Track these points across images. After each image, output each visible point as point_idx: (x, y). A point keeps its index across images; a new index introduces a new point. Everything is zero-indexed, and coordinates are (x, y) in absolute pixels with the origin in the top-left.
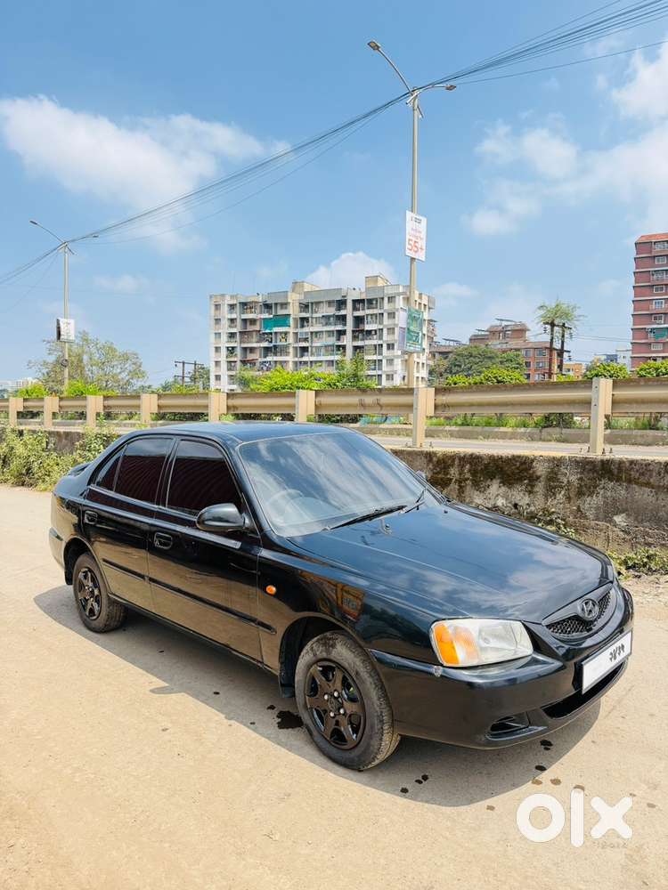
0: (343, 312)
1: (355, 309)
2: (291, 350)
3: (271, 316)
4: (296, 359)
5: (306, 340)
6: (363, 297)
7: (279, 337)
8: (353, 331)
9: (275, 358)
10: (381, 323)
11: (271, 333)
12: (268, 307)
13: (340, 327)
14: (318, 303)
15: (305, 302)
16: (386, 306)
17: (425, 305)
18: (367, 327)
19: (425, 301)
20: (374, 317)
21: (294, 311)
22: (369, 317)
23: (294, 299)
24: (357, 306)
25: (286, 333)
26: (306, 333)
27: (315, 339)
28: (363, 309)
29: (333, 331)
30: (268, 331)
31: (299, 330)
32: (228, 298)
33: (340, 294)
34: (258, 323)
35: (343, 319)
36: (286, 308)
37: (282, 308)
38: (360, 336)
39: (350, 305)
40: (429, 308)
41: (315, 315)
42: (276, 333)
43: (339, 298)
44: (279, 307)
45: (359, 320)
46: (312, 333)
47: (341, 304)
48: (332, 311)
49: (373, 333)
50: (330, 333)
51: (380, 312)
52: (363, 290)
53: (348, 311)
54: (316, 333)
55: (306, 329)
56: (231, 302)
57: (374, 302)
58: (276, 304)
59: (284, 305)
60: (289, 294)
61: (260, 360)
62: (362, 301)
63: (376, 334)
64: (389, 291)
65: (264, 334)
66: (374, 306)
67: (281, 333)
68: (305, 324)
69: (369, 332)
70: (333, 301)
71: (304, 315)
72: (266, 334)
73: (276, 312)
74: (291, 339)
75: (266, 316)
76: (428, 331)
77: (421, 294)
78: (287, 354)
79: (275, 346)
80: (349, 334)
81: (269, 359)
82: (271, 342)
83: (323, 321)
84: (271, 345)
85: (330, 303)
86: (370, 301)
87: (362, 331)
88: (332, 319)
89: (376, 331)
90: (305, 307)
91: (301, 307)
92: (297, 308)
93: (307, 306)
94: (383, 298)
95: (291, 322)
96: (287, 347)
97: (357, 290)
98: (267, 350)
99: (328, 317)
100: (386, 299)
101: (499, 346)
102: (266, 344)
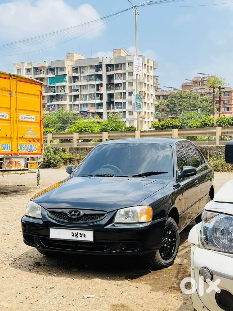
0: (100, 73)
1: (107, 70)
2: (68, 97)
3: (54, 76)
4: (71, 103)
5: (77, 90)
6: (112, 63)
7: (60, 89)
8: (107, 85)
9: (58, 103)
10: (124, 79)
11: (54, 87)
12: (51, 70)
13: (98, 82)
14: (84, 67)
15: (75, 66)
16: (127, 68)
17: (151, 67)
18: (116, 82)
19: (151, 64)
20: (120, 75)
21: (69, 72)
22: (117, 75)
23: (69, 65)
24: (109, 68)
25: (64, 87)
26: (77, 86)
27: (83, 90)
28: (113, 70)
29: (94, 85)
30: (52, 85)
31: (73, 84)
32: (25, 65)
33: (98, 61)
34: (46, 81)
35: (100, 77)
36: (64, 70)
37: (61, 71)
38: (112, 88)
39: (104, 68)
40: (154, 69)
41: (82, 75)
42: (57, 86)
43: (98, 64)
44: (59, 70)
45: (110, 77)
46: (80, 86)
47: (99, 67)
48: (93, 72)
49: (120, 85)
50: (92, 86)
51: (124, 72)
52: (112, 58)
53: (103, 72)
54: (84, 86)
55: (77, 84)
56: (28, 68)
57: (120, 66)
58: (57, 68)
59: (63, 69)
60: (65, 62)
61: (48, 104)
62: (112, 65)
63: (121, 86)
64: (128, 59)
65: (50, 87)
66: (119, 68)
67: (61, 86)
68: (76, 80)
69: (117, 85)
70: (94, 66)
71: (75, 75)
72: (52, 87)
73: (57, 73)
74: (67, 90)
75: (51, 75)
76: (154, 83)
77: (148, 60)
78: (65, 100)
79: (57, 95)
80: (104, 86)
81: (53, 103)
82: (55, 92)
83: (87, 78)
84: (55, 94)
85: (92, 67)
86: (117, 65)
87: (112, 84)
88: (93, 77)
89: (121, 84)
90: (76, 69)
91: (73, 70)
92: (71, 71)
93: (77, 69)
94: (125, 64)
95: (67, 79)
96: (65, 95)
97: (108, 58)
98: (52, 98)
99: (90, 76)
100: (127, 64)
101: (199, 91)
102: (51, 94)
